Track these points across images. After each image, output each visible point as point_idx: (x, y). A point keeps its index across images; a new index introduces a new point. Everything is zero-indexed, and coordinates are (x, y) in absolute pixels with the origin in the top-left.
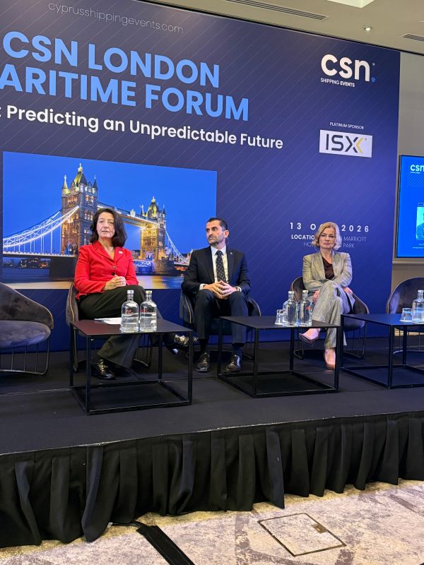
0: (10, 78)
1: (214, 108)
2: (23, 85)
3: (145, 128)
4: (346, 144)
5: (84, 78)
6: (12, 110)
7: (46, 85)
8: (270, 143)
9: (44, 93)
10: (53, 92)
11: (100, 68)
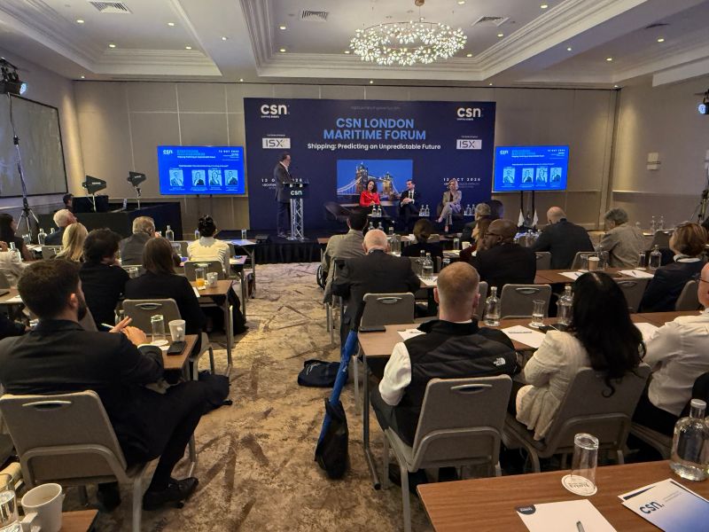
0: (339, 135)
1: (412, 136)
2: (343, 136)
3: (385, 147)
4: (469, 144)
5: (363, 131)
6: (340, 145)
8: (435, 147)
9: (350, 138)
10: (353, 137)
11: (369, 127)
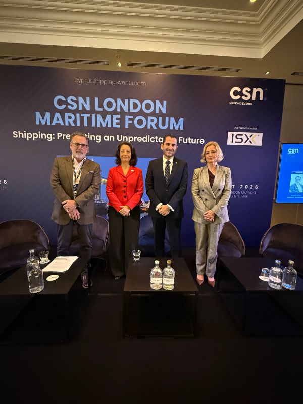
0: (58, 119)
1: (163, 124)
2: (64, 122)
3: (125, 139)
4: (245, 139)
5: (93, 116)
6: (60, 135)
7: (75, 122)
8: (196, 141)
9: (74, 125)
10: (78, 124)
11: (101, 109)
